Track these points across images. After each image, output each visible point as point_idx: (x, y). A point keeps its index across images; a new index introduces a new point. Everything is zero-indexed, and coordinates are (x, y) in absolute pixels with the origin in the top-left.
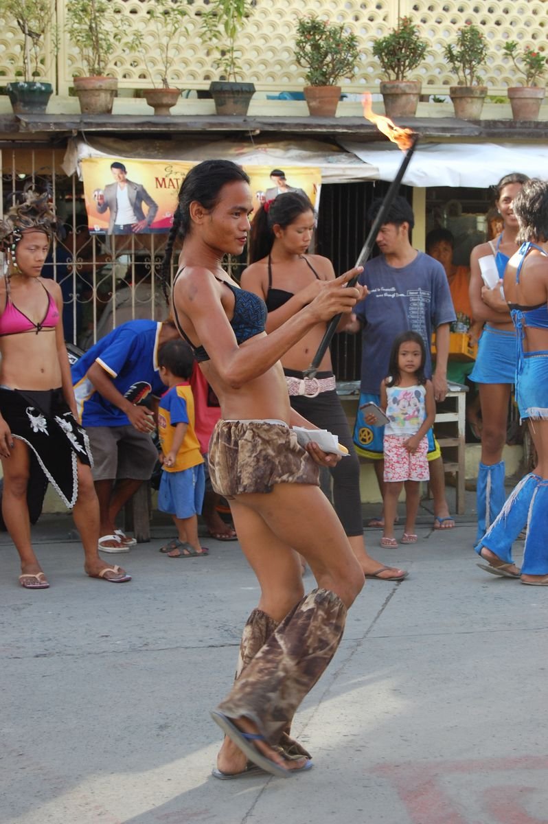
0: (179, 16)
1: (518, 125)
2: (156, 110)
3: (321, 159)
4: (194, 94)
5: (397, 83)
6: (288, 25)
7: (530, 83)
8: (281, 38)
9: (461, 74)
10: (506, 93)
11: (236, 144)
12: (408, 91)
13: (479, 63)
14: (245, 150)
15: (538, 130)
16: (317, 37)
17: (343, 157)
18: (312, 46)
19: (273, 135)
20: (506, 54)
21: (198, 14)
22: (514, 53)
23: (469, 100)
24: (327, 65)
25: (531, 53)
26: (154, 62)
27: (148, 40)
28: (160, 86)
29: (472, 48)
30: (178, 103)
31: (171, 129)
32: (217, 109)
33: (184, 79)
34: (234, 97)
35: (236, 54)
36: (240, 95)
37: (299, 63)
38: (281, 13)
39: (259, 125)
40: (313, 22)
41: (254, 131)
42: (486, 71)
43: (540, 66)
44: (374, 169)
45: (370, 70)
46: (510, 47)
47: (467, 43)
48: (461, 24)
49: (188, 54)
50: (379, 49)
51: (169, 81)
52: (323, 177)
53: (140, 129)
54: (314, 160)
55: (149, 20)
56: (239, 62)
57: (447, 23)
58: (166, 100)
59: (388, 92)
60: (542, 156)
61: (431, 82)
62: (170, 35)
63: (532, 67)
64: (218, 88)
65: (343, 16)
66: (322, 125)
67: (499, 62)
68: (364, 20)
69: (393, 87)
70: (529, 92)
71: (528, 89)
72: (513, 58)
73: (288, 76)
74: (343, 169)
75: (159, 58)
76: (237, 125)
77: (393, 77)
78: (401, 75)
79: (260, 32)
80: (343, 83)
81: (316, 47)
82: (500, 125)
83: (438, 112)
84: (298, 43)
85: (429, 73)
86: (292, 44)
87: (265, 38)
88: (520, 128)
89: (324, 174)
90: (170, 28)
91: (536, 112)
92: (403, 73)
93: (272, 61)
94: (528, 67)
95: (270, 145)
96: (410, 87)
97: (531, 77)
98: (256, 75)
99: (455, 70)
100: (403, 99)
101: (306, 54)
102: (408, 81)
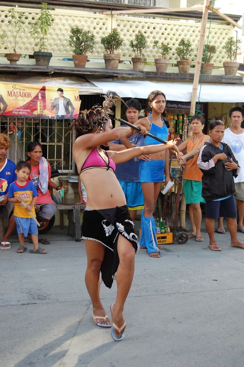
0: (21, 24)
1: (159, 74)
2: (10, 62)
3: (79, 85)
4: (28, 57)
5: (110, 55)
6: (66, 30)
7: (163, 57)
8: (63, 35)
9: (136, 52)
10: (154, 61)
11: (44, 77)
12: (115, 58)
13: (143, 48)
14: (47, 80)
15: (166, 76)
16: (79, 35)
17: (88, 84)
18: (76, 38)
19: (59, 74)
20: (154, 45)
21: (29, 23)
22: (158, 45)
23: (139, 63)
24: (82, 46)
25: (164, 45)
26: (11, 43)
27: (9, 33)
28: (13, 52)
29: (141, 42)
30: (20, 60)
31: (16, 70)
32: (36, 63)
33: (23, 50)
34: (43, 58)
35: (45, 40)
36: (46, 58)
37: (71, 45)
38: (64, 25)
39: (53, 70)
40: (77, 28)
41: (51, 72)
42: (146, 52)
43: (168, 51)
44: (100, 89)
45: (100, 49)
46: (156, 42)
47: (139, 40)
48: (137, 32)
49: (25, 40)
50: (103, 41)
51: (16, 50)
52: (79, 92)
53: (3, 69)
54: (76, 85)
55: (9, 25)
56: (46, 44)
57: (131, 32)
58: (15, 58)
59: (107, 58)
60: (168, 86)
61: (124, 56)
62: (18, 32)
63: (165, 51)
64: (37, 54)
65: (89, 27)
66: (80, 71)
67: (151, 48)
68: (97, 29)
69: (109, 57)
70: (163, 61)
71: (163, 60)
72: (157, 47)
73: (66, 50)
74: (89, 89)
75: (13, 41)
76: (44, 69)
77: (109, 52)
78: (112, 52)
79: (55, 32)
80: (88, 54)
81: (78, 39)
82: (151, 73)
83: (127, 68)
84: (71, 37)
85: (123, 52)
86: (68, 38)
87: (57, 35)
88: (159, 75)
89: (80, 91)
90: (17, 28)
91: (166, 69)
92: (113, 51)
93: (59, 44)
94: (163, 51)
95: (58, 78)
96: (116, 57)
97: (164, 55)
98: (53, 50)
99: (134, 51)
100: (113, 61)
101: (74, 42)
102: (115, 54)
